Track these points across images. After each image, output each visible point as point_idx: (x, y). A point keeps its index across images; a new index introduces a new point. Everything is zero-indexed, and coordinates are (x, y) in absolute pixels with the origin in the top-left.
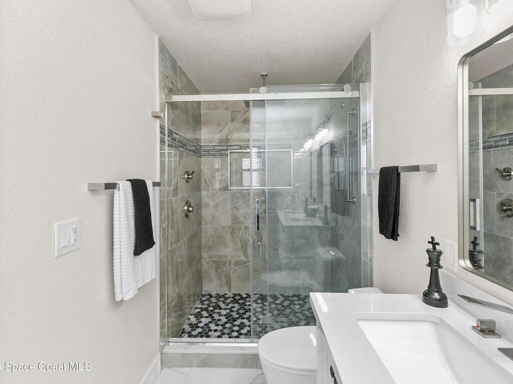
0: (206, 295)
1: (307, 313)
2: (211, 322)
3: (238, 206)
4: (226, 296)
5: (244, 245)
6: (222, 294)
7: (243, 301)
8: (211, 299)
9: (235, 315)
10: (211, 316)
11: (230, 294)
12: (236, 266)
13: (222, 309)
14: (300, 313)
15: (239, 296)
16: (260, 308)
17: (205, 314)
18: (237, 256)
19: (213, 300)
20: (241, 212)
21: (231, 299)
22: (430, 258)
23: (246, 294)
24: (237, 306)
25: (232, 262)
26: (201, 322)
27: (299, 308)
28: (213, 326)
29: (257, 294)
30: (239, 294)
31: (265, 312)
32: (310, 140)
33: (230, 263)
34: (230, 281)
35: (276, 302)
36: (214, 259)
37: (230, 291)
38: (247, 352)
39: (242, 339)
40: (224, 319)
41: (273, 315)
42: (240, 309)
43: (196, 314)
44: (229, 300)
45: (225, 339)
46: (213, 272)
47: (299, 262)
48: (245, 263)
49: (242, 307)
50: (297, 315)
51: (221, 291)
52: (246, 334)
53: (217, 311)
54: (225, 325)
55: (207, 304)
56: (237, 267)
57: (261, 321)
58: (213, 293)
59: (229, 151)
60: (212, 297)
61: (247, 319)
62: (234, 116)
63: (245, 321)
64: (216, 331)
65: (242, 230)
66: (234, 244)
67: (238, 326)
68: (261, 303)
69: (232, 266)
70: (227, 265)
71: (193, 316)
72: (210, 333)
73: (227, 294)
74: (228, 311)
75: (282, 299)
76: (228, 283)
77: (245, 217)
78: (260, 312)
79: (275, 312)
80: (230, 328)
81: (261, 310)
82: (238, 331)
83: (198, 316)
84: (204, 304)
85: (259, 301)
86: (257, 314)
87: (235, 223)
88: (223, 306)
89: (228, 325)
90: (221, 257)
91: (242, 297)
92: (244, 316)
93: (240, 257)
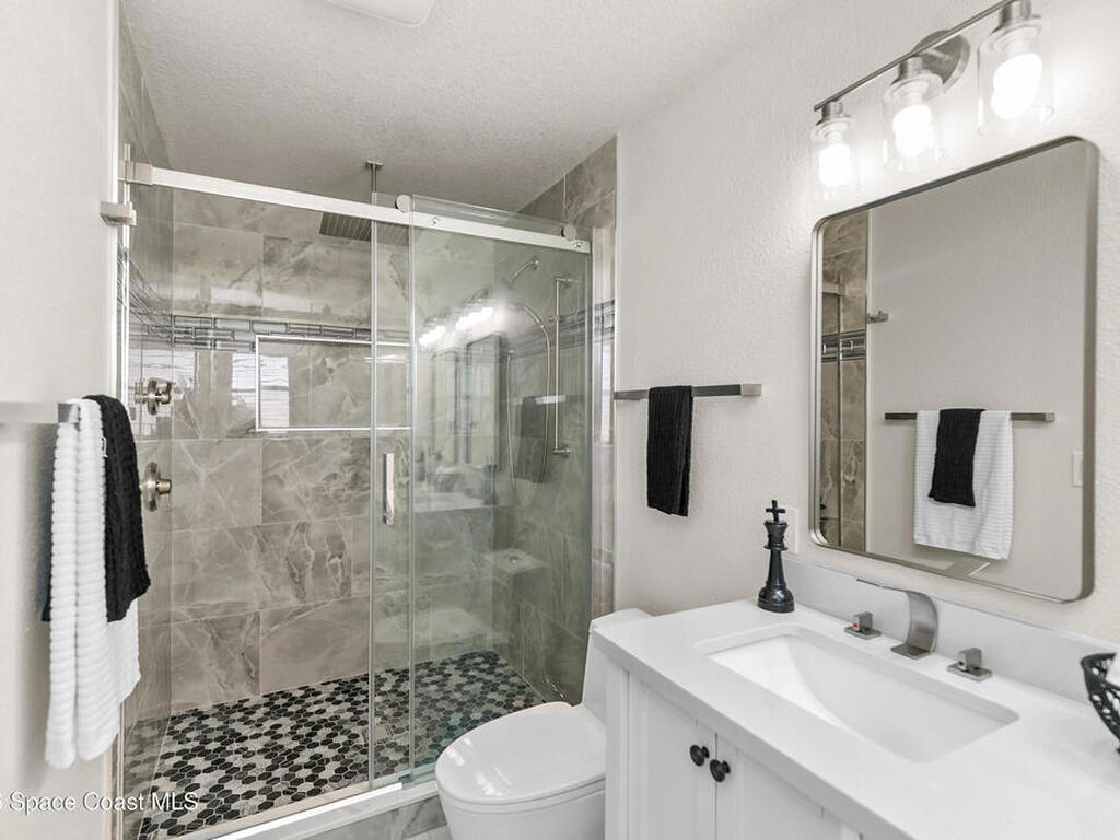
0: (183, 717)
1: (458, 695)
2: (227, 779)
3: (281, 476)
4: (245, 705)
5: (296, 570)
6: (231, 702)
7: (299, 707)
8: (204, 722)
9: (289, 744)
10: (220, 763)
11: (255, 699)
12: (272, 626)
13: (246, 738)
14: (444, 698)
15: (284, 697)
16: (349, 710)
17: (199, 763)
18: (274, 598)
19: (212, 723)
20: (290, 488)
21: (265, 709)
22: (770, 536)
23: (300, 689)
24: (286, 724)
25: (262, 618)
26: (198, 786)
27: (437, 691)
28: (235, 787)
29: (329, 683)
30: (282, 692)
31: (362, 717)
32: (438, 327)
33: (257, 620)
34: (257, 664)
35: (382, 689)
36: (209, 617)
37: (255, 691)
38: (365, 813)
39: (330, 792)
40: (262, 763)
41: (385, 718)
42: (298, 727)
43: (173, 772)
44: (260, 713)
45: (283, 806)
46: (205, 651)
47: (428, 593)
48: (299, 612)
49: (303, 721)
50: (439, 705)
51: (229, 696)
52: (334, 780)
53: (235, 746)
54: (271, 775)
55: (196, 739)
56: (275, 627)
57: (361, 738)
58: (206, 706)
59: (258, 336)
60: (207, 717)
61: (324, 743)
62: (272, 249)
63: (320, 750)
64: (249, 795)
65: (292, 534)
66: (268, 570)
67: (306, 766)
68: (346, 701)
69: (262, 627)
70: (247, 626)
71: (163, 779)
72: (234, 807)
73: (248, 700)
74: (267, 739)
75: (392, 679)
76: (249, 671)
77: (299, 501)
78: (352, 720)
79: (388, 712)
80: (287, 777)
81: (352, 714)
82: (310, 779)
83: (181, 774)
84: (189, 740)
85: (340, 697)
86: (345, 727)
87: (272, 518)
88: (246, 731)
89: (280, 772)
90: (229, 608)
91: (294, 698)
92: (314, 739)
93: (285, 599)
